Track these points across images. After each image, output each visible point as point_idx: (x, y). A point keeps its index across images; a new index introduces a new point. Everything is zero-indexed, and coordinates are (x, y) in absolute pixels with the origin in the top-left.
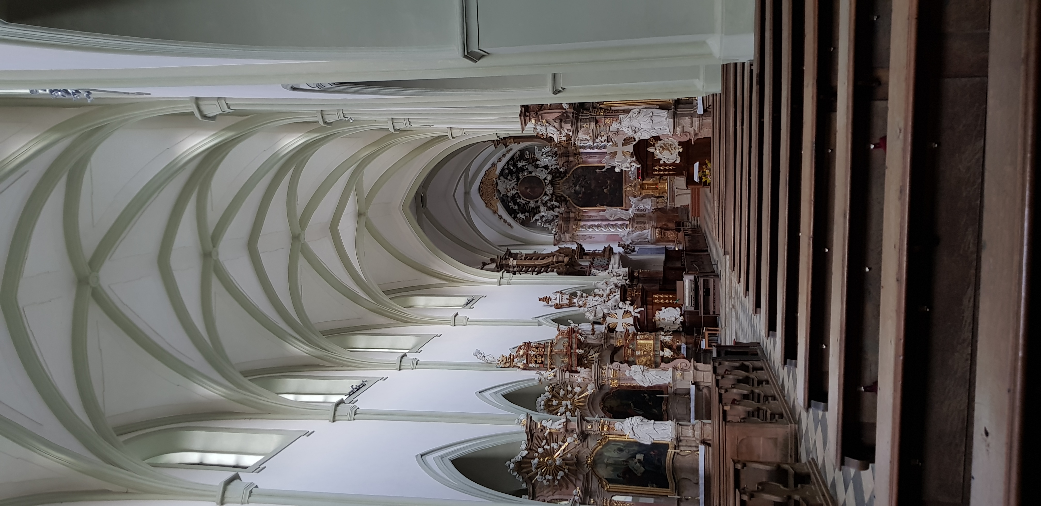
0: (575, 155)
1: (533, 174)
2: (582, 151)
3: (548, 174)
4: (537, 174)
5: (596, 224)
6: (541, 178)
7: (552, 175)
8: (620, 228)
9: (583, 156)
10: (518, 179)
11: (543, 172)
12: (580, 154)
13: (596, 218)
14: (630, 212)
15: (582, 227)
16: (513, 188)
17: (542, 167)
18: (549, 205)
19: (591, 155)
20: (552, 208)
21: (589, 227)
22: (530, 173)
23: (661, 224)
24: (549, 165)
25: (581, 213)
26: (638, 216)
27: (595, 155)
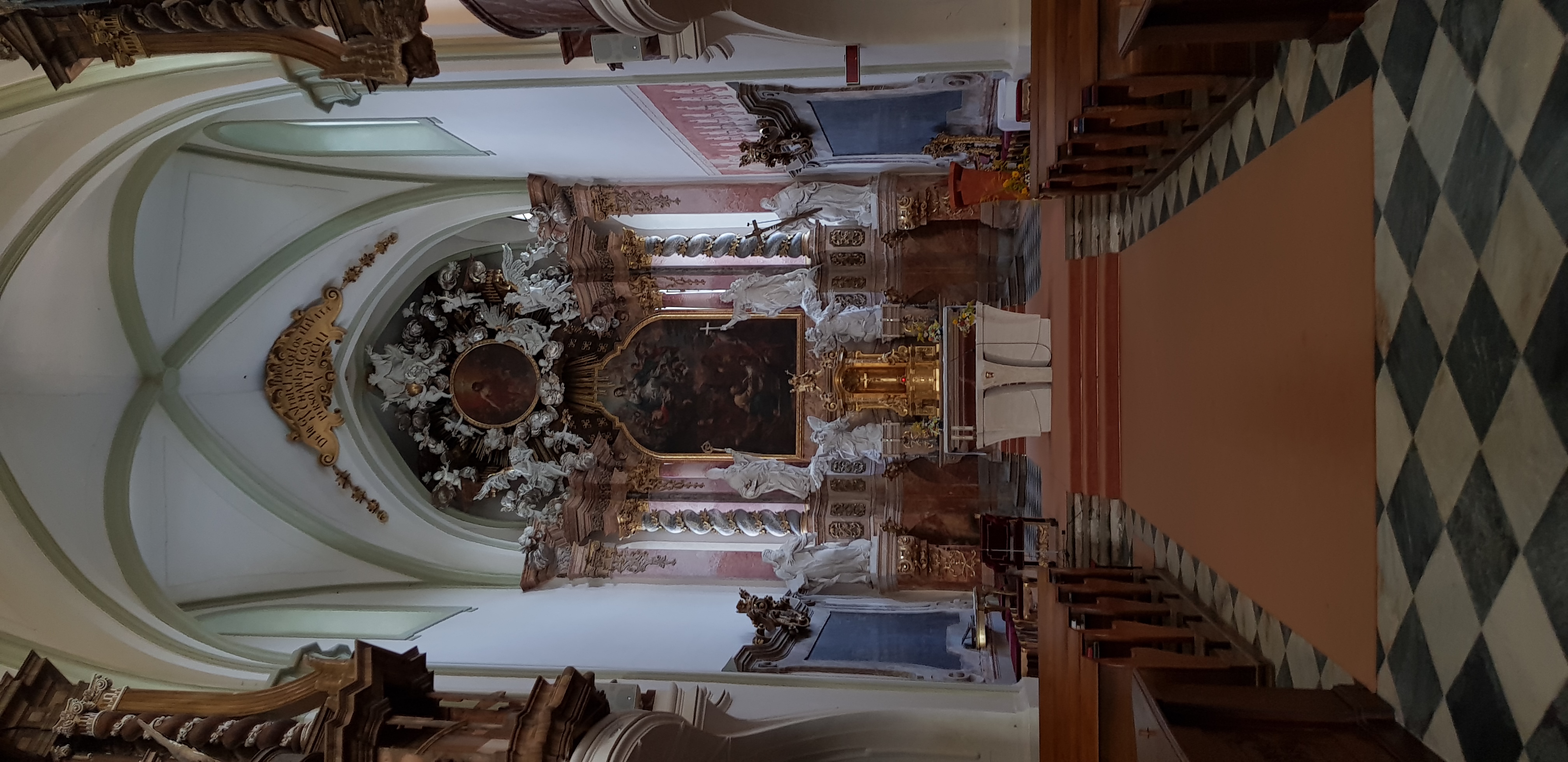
0: (635, 274)
1: (500, 338)
2: (657, 260)
3: (550, 339)
4: (512, 339)
5: (697, 511)
6: (526, 352)
7: (566, 343)
8: (776, 528)
9: (661, 280)
10: (451, 355)
11: (534, 331)
12: (650, 271)
13: (698, 490)
14: (812, 473)
15: (648, 519)
16: (432, 382)
17: (529, 315)
18: (548, 442)
19: (686, 277)
20: (555, 454)
21: (673, 521)
22: (492, 333)
23: (917, 516)
24: (552, 306)
25: (656, 473)
26: (839, 486)
27: (700, 278)
